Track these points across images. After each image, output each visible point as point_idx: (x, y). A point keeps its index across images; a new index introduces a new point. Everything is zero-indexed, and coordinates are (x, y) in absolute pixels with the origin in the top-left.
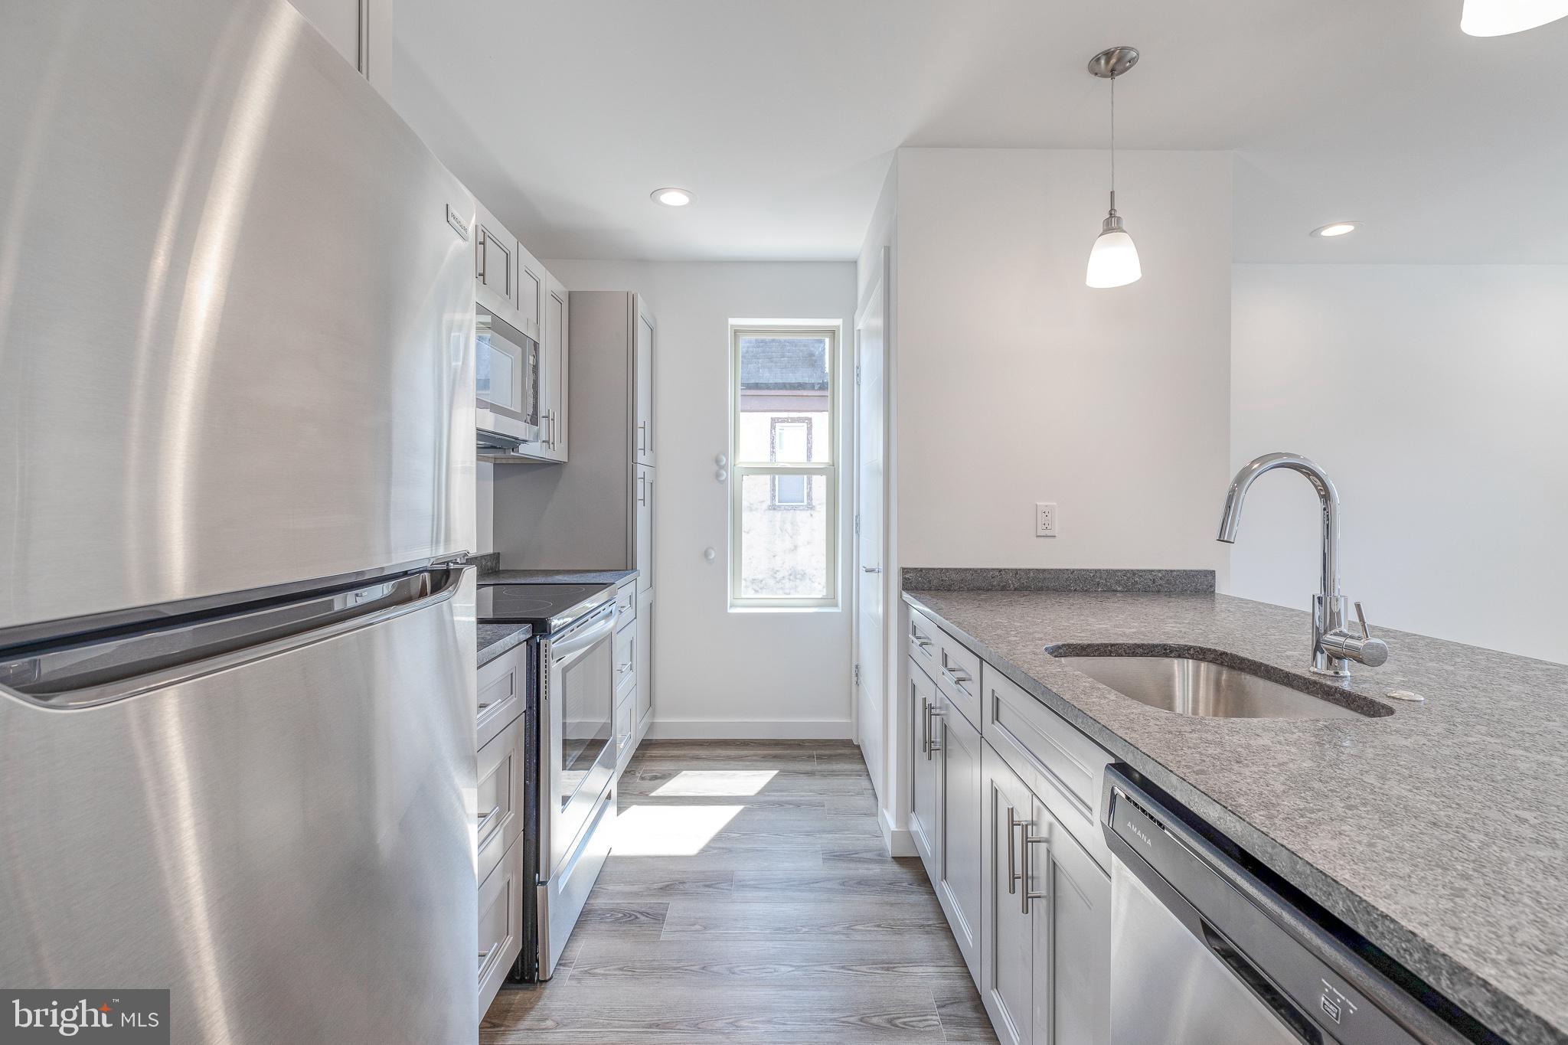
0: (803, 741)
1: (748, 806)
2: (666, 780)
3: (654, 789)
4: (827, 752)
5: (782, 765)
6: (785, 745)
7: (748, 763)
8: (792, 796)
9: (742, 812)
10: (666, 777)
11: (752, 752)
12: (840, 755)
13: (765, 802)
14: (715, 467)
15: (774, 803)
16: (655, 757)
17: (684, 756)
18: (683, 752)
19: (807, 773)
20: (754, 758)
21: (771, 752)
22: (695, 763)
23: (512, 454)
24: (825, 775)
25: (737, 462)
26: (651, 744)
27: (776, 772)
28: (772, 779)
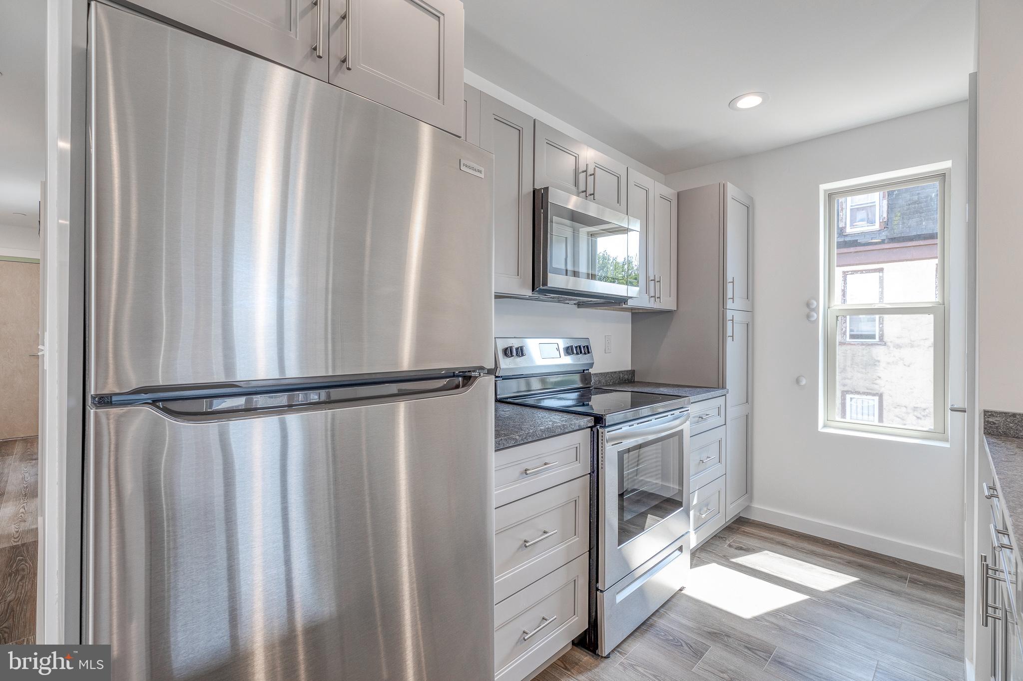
0: (900, 561)
1: (814, 598)
2: (748, 553)
3: (736, 556)
4: (925, 579)
5: (866, 576)
6: (876, 558)
7: (830, 563)
8: (864, 606)
9: (805, 601)
10: (748, 550)
11: (838, 555)
12: (940, 586)
13: (833, 601)
14: (807, 310)
15: (842, 605)
16: (747, 533)
17: (772, 539)
18: (772, 536)
19: (892, 592)
20: (839, 560)
21: (859, 561)
22: (779, 547)
23: (624, 306)
24: (911, 599)
25: (832, 305)
26: (747, 522)
27: (856, 579)
28: (849, 584)
